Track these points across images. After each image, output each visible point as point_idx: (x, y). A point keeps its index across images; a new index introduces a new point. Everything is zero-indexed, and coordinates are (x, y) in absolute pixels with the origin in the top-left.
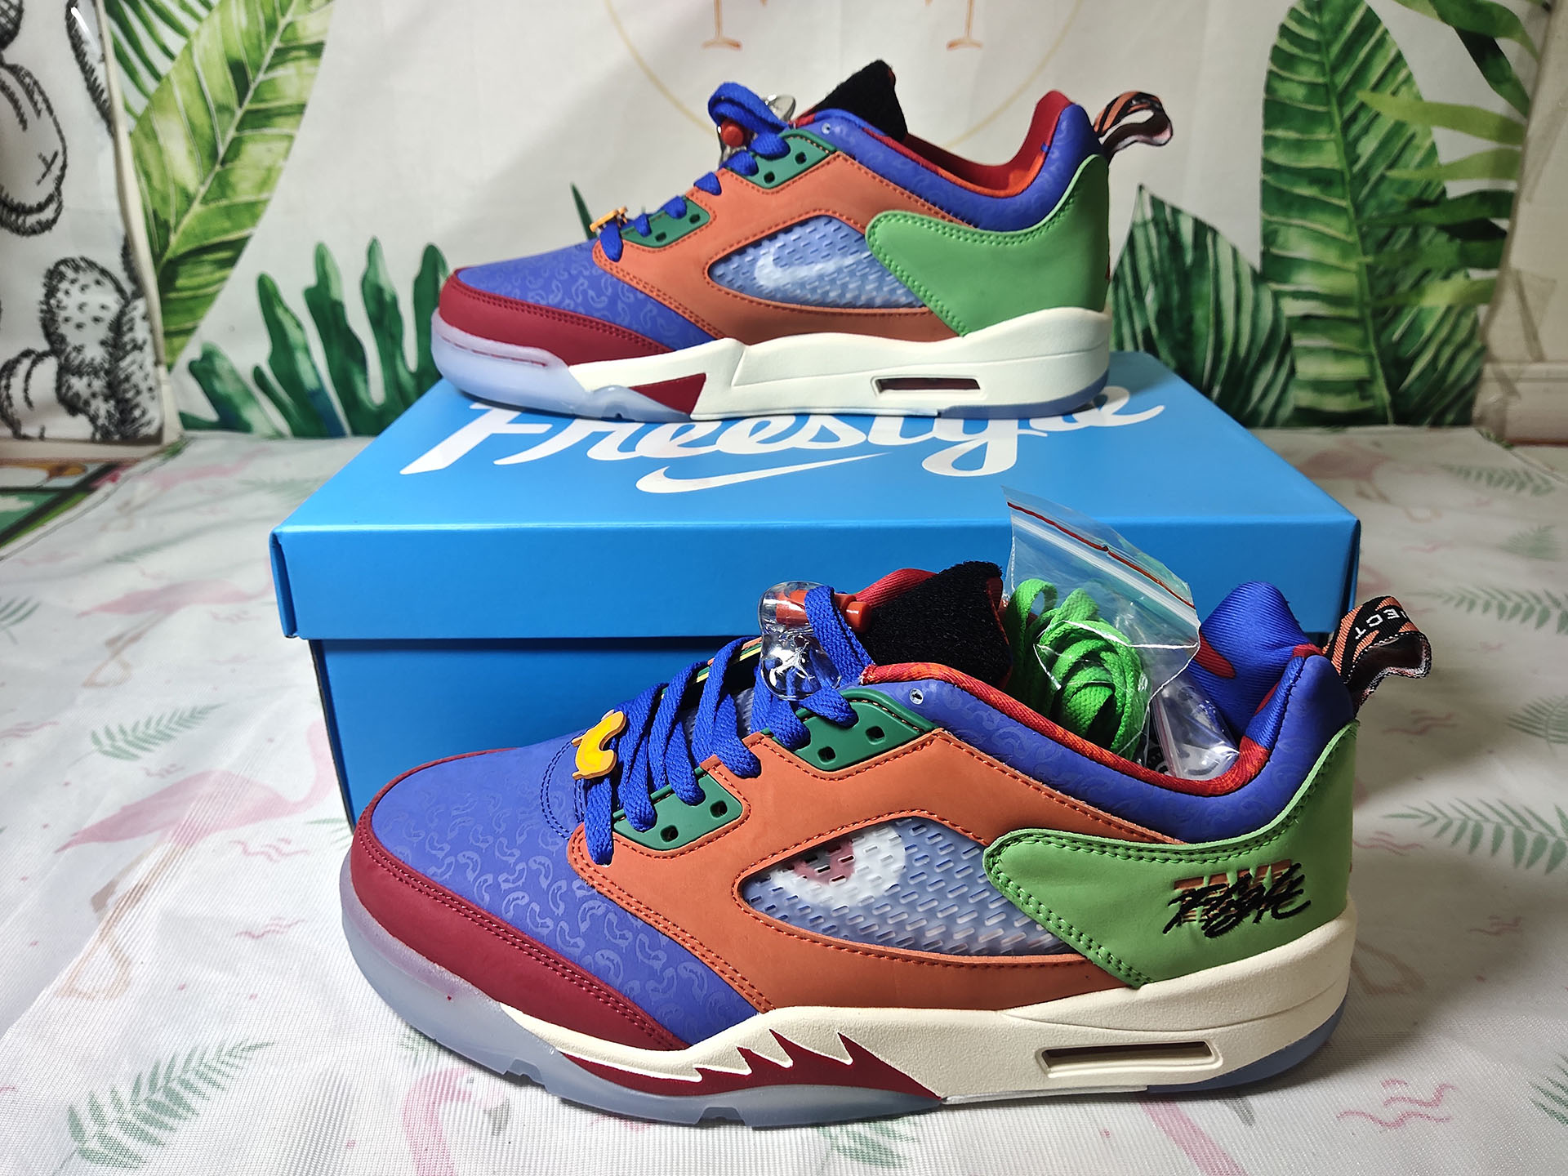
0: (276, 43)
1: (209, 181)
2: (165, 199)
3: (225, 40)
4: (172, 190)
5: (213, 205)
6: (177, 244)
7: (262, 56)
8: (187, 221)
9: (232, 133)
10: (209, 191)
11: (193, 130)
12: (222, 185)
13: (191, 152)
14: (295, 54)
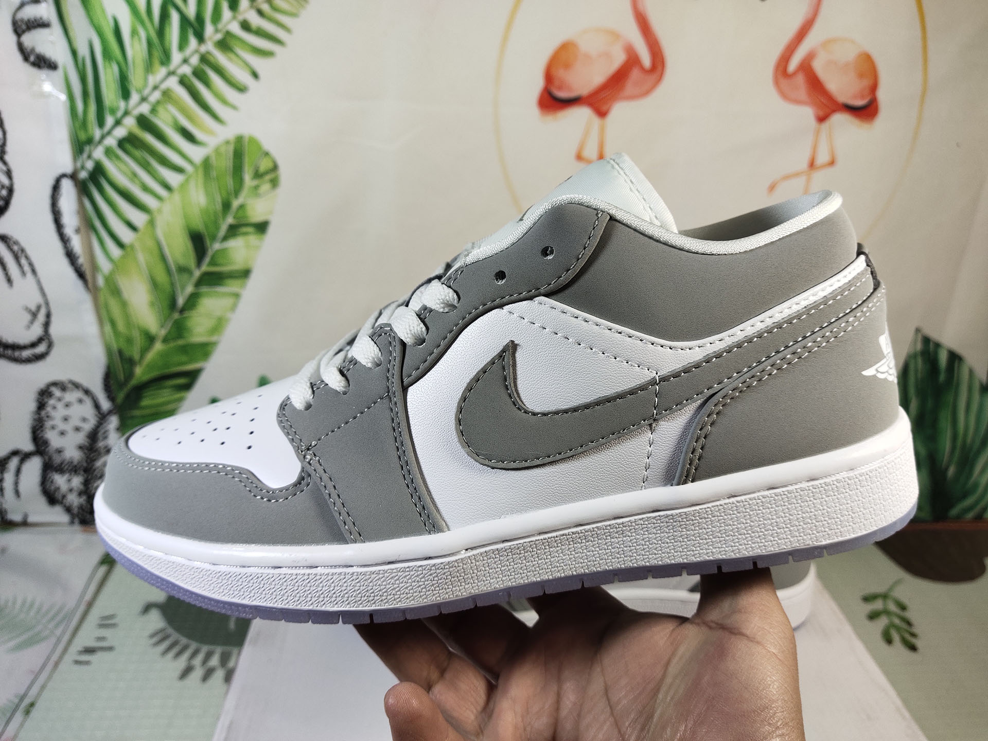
0: (230, 220)
1: (169, 324)
2: (129, 341)
3: (186, 217)
4: (136, 335)
5: (172, 344)
6: (140, 373)
7: (218, 228)
8: (150, 356)
9: (190, 289)
10: (169, 332)
11: (154, 284)
12: (179, 330)
13: (152, 304)
14: (244, 229)
